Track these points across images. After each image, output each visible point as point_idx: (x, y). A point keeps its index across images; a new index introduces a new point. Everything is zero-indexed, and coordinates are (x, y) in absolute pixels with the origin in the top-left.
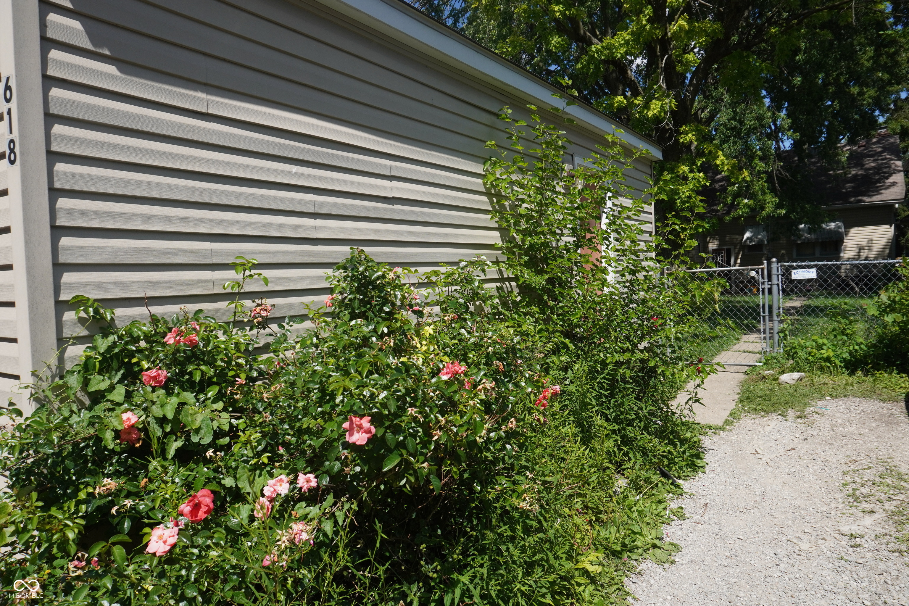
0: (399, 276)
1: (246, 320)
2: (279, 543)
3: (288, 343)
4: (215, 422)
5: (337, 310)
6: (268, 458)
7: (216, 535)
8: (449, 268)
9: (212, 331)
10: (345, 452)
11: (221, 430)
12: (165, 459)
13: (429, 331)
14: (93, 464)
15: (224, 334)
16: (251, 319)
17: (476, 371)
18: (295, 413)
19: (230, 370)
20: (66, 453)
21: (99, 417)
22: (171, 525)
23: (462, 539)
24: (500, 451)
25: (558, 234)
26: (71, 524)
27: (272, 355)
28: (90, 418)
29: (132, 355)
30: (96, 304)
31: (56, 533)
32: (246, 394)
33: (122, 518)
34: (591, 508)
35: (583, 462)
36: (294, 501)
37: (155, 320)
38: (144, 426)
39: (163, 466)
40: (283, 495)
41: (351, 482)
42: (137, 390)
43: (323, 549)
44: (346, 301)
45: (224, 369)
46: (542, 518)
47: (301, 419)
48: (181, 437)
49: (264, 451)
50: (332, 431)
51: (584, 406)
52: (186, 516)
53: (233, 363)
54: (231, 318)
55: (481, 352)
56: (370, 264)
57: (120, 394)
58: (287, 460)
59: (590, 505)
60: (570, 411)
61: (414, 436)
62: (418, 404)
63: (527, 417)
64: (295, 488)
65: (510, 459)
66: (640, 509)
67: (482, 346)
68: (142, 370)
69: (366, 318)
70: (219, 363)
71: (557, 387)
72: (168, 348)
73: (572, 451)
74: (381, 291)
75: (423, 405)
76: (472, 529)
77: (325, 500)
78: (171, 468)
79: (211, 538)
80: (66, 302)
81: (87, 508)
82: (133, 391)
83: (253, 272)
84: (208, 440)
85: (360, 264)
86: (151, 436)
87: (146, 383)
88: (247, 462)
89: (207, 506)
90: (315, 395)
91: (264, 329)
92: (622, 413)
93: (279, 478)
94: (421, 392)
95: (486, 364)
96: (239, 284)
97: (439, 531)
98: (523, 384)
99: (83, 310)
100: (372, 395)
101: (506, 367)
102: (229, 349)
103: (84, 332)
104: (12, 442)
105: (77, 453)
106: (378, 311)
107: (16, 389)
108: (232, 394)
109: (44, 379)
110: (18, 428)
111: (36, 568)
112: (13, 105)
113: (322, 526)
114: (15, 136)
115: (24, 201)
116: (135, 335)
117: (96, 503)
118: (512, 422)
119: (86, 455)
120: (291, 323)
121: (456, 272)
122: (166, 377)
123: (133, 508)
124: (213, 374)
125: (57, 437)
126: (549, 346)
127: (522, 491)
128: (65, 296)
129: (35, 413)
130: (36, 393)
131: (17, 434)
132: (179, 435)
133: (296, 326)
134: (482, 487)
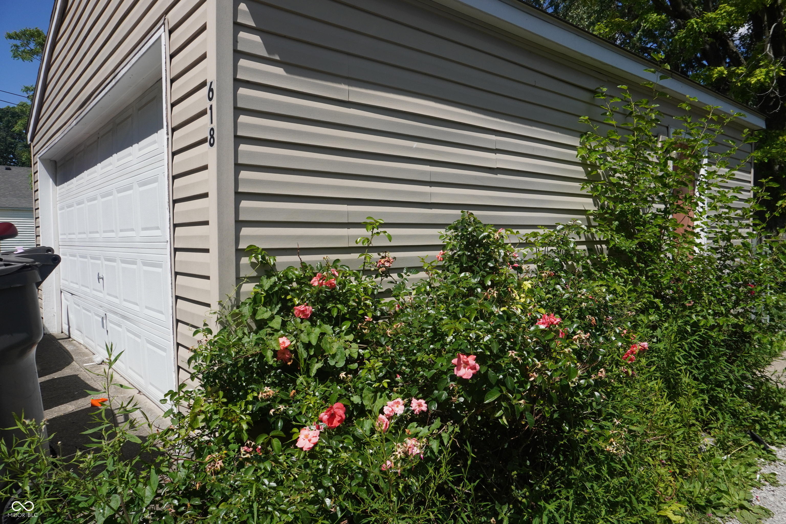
0: (502, 237)
1: (373, 269)
2: (395, 453)
3: (407, 290)
4: (347, 350)
5: (447, 264)
6: (388, 383)
7: (346, 441)
8: (547, 231)
9: (347, 277)
10: (453, 383)
11: (351, 357)
12: (309, 376)
13: (527, 285)
14: (258, 374)
15: (355, 280)
16: (377, 268)
17: (569, 323)
18: (412, 348)
19: (359, 309)
20: (240, 365)
21: (262, 339)
22: (314, 427)
23: (550, 472)
24: (588, 396)
25: (649, 201)
26: (245, 418)
27: (393, 299)
28: (257, 339)
29: (287, 293)
30: (263, 252)
31: (235, 423)
32: (371, 329)
33: (277, 419)
34: (676, 461)
35: (668, 416)
36: (407, 421)
37: (304, 266)
38: (295, 349)
39: (307, 382)
40: (398, 415)
41: (456, 410)
42: (290, 321)
43: (430, 464)
44: (456, 256)
45: (355, 308)
46: (626, 463)
47: (416, 353)
48: (321, 360)
49: (384, 377)
50: (442, 365)
51: (672, 363)
52: (325, 422)
53: (362, 304)
54: (361, 267)
55: (574, 307)
56: (478, 226)
57: (278, 323)
58: (403, 386)
59: (674, 458)
60: (657, 367)
61: (513, 375)
62: (517, 348)
63: (615, 369)
64: (408, 410)
65: (598, 405)
66: (727, 469)
67: (576, 301)
68: (294, 305)
69: (472, 272)
70: (351, 303)
71: (646, 344)
72: (314, 289)
73: (658, 405)
74: (486, 249)
75: (522, 350)
76: (560, 463)
77: (433, 423)
78: (313, 384)
79: (343, 442)
80: (243, 250)
81: (253, 408)
82: (287, 321)
83: (380, 230)
84: (341, 364)
85: (469, 225)
86: (300, 357)
87: (296, 315)
88: (371, 385)
89: (341, 416)
90: (428, 334)
91: (387, 277)
92: (711, 374)
93: (396, 400)
94: (520, 338)
95: (579, 318)
96: (368, 239)
97: (528, 462)
98: (614, 338)
99: (254, 256)
100: (478, 337)
101: (598, 321)
102: (360, 292)
103: (254, 273)
104: (205, 353)
105: (247, 365)
106: (483, 266)
107: (208, 314)
108: (361, 329)
109: (227, 307)
110: (210, 343)
111: (217, 448)
112: (214, 102)
113: (430, 444)
114: (214, 125)
115: (218, 174)
116: (290, 277)
117: (260, 405)
118: (601, 372)
119: (252, 368)
120: (408, 273)
121: (553, 234)
122: (311, 312)
123: (285, 412)
124: (346, 311)
125: (235, 352)
126: (637, 305)
127: (609, 436)
128: (242, 246)
129: (220, 333)
130: (221, 318)
131: (209, 347)
132: (320, 358)
133: (412, 276)
134: (570, 427)
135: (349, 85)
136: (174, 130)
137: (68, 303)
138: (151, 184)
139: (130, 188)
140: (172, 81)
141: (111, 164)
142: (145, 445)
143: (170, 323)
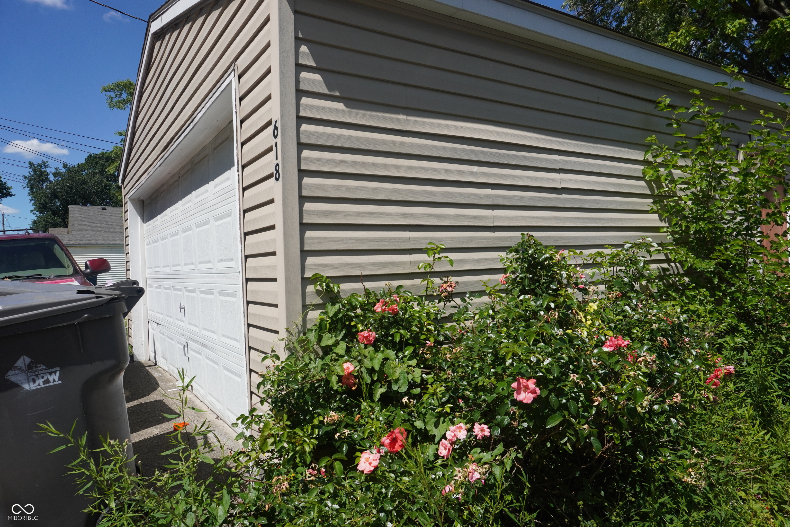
0: (564, 258)
1: (435, 294)
2: (457, 478)
3: (467, 314)
4: (410, 375)
5: (510, 287)
6: (450, 408)
7: (408, 465)
8: (614, 250)
9: (409, 303)
10: (514, 408)
11: (414, 382)
12: (373, 401)
13: (593, 307)
14: (323, 400)
15: (418, 305)
16: (439, 293)
17: (639, 345)
18: (473, 372)
19: (422, 334)
20: (306, 390)
21: (328, 365)
22: (375, 451)
24: (664, 423)
26: (308, 441)
27: (454, 324)
28: (322, 365)
29: (351, 319)
30: (328, 280)
31: (298, 446)
32: (434, 354)
33: (342, 443)
34: (773, 497)
35: (763, 446)
36: (470, 446)
37: (368, 293)
38: (359, 374)
39: (371, 407)
40: (462, 440)
41: (519, 435)
42: (354, 346)
44: (518, 279)
45: (417, 333)
47: (477, 378)
48: (384, 385)
49: (448, 402)
50: (502, 389)
51: (764, 389)
52: (386, 446)
53: (425, 329)
54: (423, 293)
55: (645, 328)
56: (539, 248)
57: (342, 349)
58: (466, 411)
59: (771, 492)
60: (747, 393)
61: (576, 400)
62: (580, 372)
63: (696, 394)
64: (471, 435)
65: (675, 432)
67: (646, 323)
68: (358, 331)
69: (536, 295)
70: (414, 328)
71: (731, 367)
72: (377, 315)
73: (750, 434)
74: (548, 271)
75: (584, 373)
77: (496, 448)
78: (377, 409)
79: (404, 466)
80: (309, 278)
81: (319, 432)
82: (352, 347)
83: (441, 255)
84: (404, 389)
85: (529, 247)
86: (363, 382)
87: (360, 341)
88: (434, 410)
89: (402, 441)
90: (489, 358)
91: (450, 302)
93: (459, 425)
94: (583, 361)
95: (651, 339)
96: (430, 265)
97: (602, 492)
98: (690, 361)
99: (319, 284)
100: (538, 360)
101: (671, 343)
102: (422, 317)
103: (319, 301)
104: (273, 378)
105: (313, 390)
106: (546, 289)
107: (276, 340)
108: (423, 353)
109: (294, 334)
110: (277, 368)
111: (286, 471)
112: (279, 140)
113: (493, 470)
114: (279, 161)
115: (283, 206)
116: (354, 304)
117: (325, 429)
118: (676, 397)
119: (319, 393)
120: (471, 298)
121: (620, 253)
122: (375, 337)
123: (350, 436)
124: (409, 337)
125: (301, 377)
126: (722, 326)
127: (687, 465)
128: (308, 274)
129: (288, 359)
130: (289, 344)
131: (276, 373)
132: (383, 383)
133: (476, 300)
134: (645, 456)
135: (407, 115)
136: (244, 167)
137: (155, 332)
138: (225, 218)
139: (207, 222)
140: (242, 122)
141: (190, 201)
142: (218, 466)
143: (243, 349)
